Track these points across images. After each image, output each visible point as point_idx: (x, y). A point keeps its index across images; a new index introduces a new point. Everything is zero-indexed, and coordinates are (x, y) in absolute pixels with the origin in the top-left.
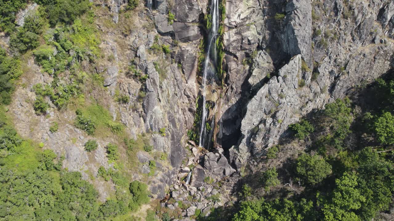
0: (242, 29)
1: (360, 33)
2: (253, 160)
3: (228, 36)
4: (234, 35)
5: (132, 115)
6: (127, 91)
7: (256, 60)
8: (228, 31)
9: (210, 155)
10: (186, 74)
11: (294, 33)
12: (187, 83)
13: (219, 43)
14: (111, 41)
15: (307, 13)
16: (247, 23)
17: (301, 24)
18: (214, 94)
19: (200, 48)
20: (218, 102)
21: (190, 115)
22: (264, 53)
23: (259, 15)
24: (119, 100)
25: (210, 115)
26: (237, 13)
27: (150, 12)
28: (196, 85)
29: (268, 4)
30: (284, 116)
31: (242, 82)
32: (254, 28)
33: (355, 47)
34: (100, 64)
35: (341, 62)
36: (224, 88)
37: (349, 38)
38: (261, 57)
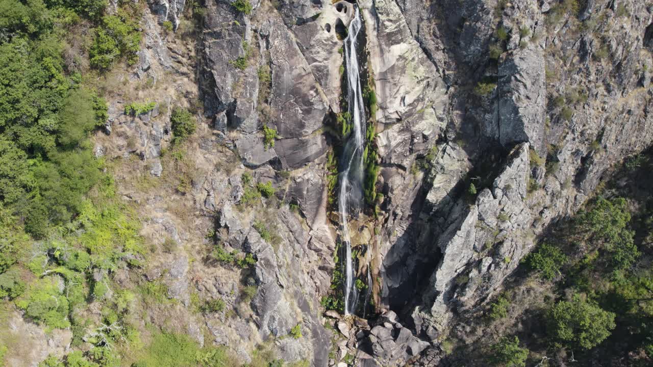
0: (410, 121)
1: (620, 76)
2: (462, 324)
3: (385, 138)
4: (396, 134)
5: (233, 326)
6: (215, 290)
7: (438, 163)
8: (384, 130)
9: (379, 333)
10: (308, 216)
11: (517, 112)
12: (311, 229)
13: (369, 154)
14: (159, 214)
15: (538, 75)
16: (419, 108)
17: (530, 95)
18: (363, 231)
19: (329, 169)
20: (371, 243)
21: (323, 274)
22: (451, 147)
23: (437, 89)
24: (203, 310)
25: (360, 266)
26: (397, 95)
27: (224, 136)
28: (329, 228)
29: (453, 65)
30: (513, 249)
31: (412, 201)
32: (432, 113)
33: (612, 102)
34: (151, 266)
35: (592, 134)
36: (381, 218)
37: (602, 89)
38: (446, 156)
